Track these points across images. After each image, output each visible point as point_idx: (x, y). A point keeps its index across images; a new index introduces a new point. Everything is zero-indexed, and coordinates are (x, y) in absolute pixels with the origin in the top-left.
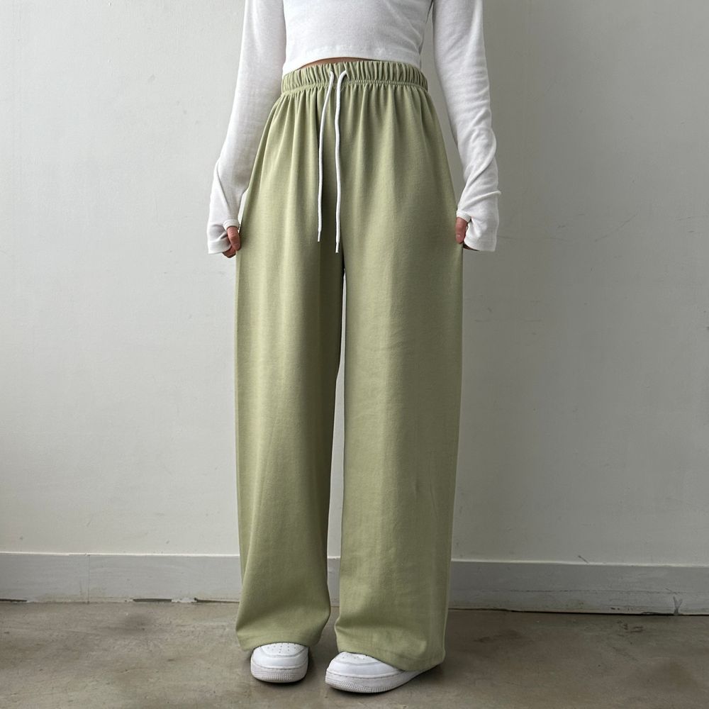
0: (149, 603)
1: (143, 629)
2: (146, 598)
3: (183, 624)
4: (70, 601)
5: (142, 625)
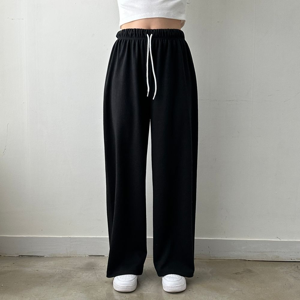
0: (95, 257)
1: (94, 268)
2: (94, 255)
4: (62, 256)
5: (93, 266)
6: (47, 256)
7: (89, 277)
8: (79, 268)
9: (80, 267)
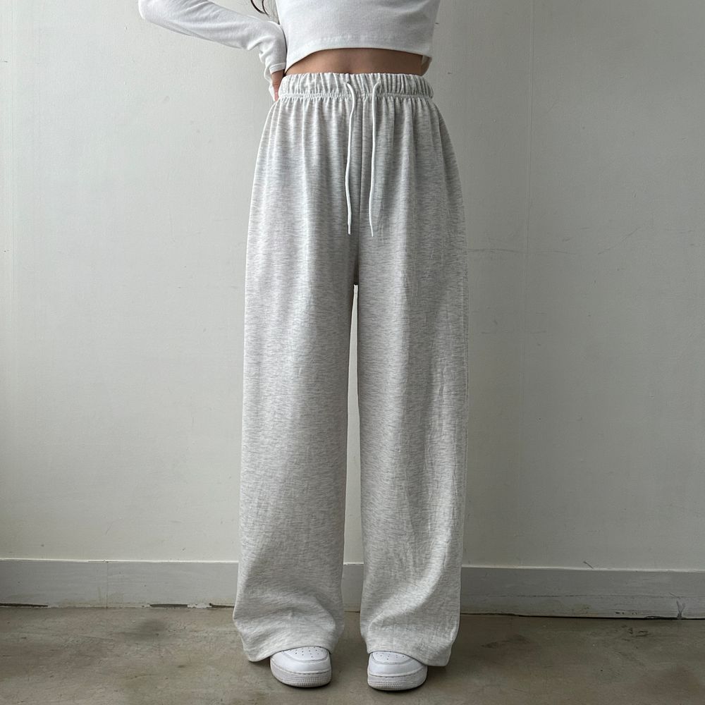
0: (165, 608)
1: (158, 635)
2: (162, 603)
3: (196, 629)
4: (89, 606)
5: (157, 630)
6: (53, 606)
7: (143, 655)
8: (124, 633)
9: (127, 632)
